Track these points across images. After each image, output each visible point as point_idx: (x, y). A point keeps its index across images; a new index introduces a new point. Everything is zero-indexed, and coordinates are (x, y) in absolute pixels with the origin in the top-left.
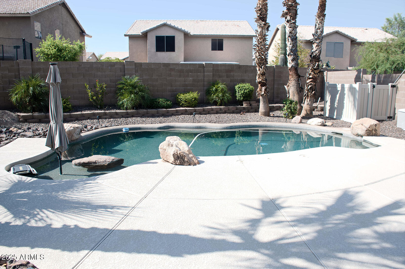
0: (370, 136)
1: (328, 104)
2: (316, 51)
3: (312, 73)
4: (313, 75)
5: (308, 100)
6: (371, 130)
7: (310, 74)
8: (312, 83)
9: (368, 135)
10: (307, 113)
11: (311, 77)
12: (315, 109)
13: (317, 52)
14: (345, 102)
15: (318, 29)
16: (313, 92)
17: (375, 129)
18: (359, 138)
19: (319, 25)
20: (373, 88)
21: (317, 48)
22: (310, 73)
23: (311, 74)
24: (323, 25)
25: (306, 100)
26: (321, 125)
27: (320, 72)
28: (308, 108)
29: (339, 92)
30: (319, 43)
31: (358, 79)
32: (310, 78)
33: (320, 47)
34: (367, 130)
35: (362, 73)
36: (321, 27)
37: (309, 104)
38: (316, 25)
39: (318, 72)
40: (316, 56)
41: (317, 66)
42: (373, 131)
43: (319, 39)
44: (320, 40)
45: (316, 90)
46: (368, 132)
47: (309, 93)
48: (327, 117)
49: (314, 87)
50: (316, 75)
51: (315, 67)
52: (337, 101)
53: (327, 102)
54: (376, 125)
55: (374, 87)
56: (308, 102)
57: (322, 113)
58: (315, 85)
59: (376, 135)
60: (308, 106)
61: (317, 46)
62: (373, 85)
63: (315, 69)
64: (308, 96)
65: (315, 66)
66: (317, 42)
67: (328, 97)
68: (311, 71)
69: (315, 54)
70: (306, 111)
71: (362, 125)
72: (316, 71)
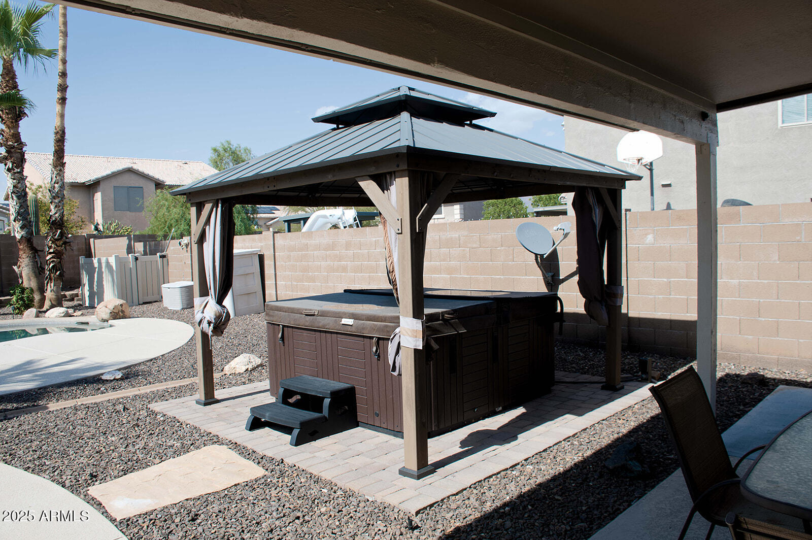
0: (118, 319)
1: (87, 288)
2: (55, 213)
3: (53, 245)
4: (55, 248)
5: (52, 284)
6: (118, 311)
7: (49, 247)
8: (54, 260)
9: (114, 319)
10: (52, 303)
11: (52, 250)
12: (75, 298)
13: (57, 215)
14: (104, 283)
15: (55, 183)
16: (59, 272)
17: (122, 310)
18: (105, 324)
19: (56, 177)
20: (136, 261)
22: (50, 245)
23: (51, 247)
24: (62, 178)
25: (49, 284)
26: (64, 316)
27: (65, 243)
28: (54, 297)
29: (97, 270)
30: (59, 202)
31: (130, 250)
32: (51, 253)
33: (61, 208)
34: (111, 313)
35: (133, 241)
36: (60, 180)
37: (54, 290)
38: (52, 179)
39: (62, 244)
40: (56, 220)
41: (59, 236)
42: (120, 313)
43: (59, 197)
44: (60, 199)
45: (63, 270)
46: (113, 315)
47: (52, 275)
48: (87, 307)
49: (58, 265)
50: (59, 249)
51: (56, 237)
52: (95, 283)
53: (84, 285)
54: (122, 305)
55: (137, 259)
56: (52, 288)
57: (81, 303)
58: (60, 262)
59: (124, 317)
60: (53, 293)
61: (56, 207)
62: (136, 257)
63: (57, 240)
64: (51, 279)
65: (55, 235)
66: (57, 201)
67: (85, 279)
68: (51, 242)
69: (54, 219)
70: (51, 301)
71: (106, 307)
72: (58, 243)
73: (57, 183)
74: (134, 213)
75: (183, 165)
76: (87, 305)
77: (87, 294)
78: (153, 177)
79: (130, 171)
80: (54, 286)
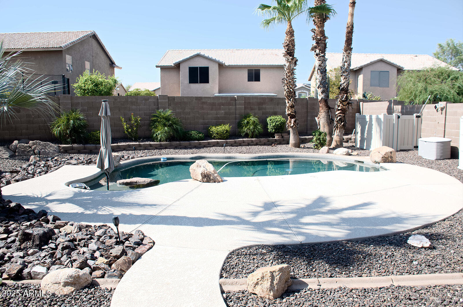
0: (387, 162)
1: (359, 135)
2: (344, 83)
3: (341, 105)
4: (342, 107)
5: (338, 131)
6: (387, 157)
7: (338, 105)
8: (341, 114)
9: (384, 162)
10: (337, 144)
11: (339, 108)
12: (349, 141)
13: (345, 84)
14: (373, 132)
15: (345, 62)
16: (342, 124)
17: (391, 156)
18: (377, 165)
19: (346, 58)
20: (398, 119)
21: (345, 80)
22: (339, 104)
23: (339, 105)
24: (350, 59)
25: (336, 131)
26: (346, 155)
27: (348, 104)
28: (338, 139)
29: (368, 123)
30: (347, 75)
31: (390, 111)
32: (339, 110)
33: (348, 79)
34: (383, 157)
35: (392, 104)
36: (348, 60)
37: (339, 135)
38: (343, 59)
39: (347, 104)
40: (344, 88)
41: (345, 98)
42: (389, 158)
43: (347, 72)
44: (348, 73)
45: (345, 122)
46: (384, 159)
47: (339, 125)
48: (358, 148)
49: (343, 119)
50: (344, 107)
51: (343, 99)
52: (366, 132)
53: (358, 133)
54: (391, 152)
55: (399, 117)
56: (338, 133)
57: (354, 144)
58: (344, 116)
59: (392, 162)
60: (338, 137)
61: (344, 78)
62: (398, 115)
63: (343, 101)
64: (337, 127)
65: (343, 98)
66: (345, 74)
67: (359, 128)
68: (339, 103)
69: (343, 87)
70: (336, 142)
71: (379, 152)
72: (344, 103)
73: (346, 62)
74: (382, 88)
75: (414, 57)
76: (358, 146)
77: (359, 139)
78: (396, 65)
79: (382, 61)
80: (339, 132)
